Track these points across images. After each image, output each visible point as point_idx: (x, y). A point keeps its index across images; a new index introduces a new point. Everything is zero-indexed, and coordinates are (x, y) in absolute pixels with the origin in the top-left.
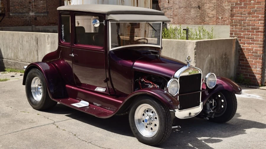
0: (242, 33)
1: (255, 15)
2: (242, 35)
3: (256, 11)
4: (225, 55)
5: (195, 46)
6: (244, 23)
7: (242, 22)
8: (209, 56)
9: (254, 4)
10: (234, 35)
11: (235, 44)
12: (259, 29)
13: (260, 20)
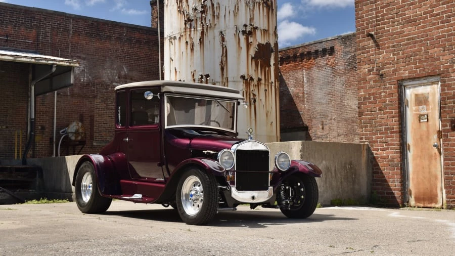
0: (374, 136)
1: (388, 110)
2: (374, 139)
3: (388, 105)
4: (351, 164)
5: (301, 147)
6: (375, 123)
7: (373, 121)
8: (324, 162)
9: (385, 97)
10: (364, 140)
11: (365, 151)
12: (393, 128)
13: (393, 117)
